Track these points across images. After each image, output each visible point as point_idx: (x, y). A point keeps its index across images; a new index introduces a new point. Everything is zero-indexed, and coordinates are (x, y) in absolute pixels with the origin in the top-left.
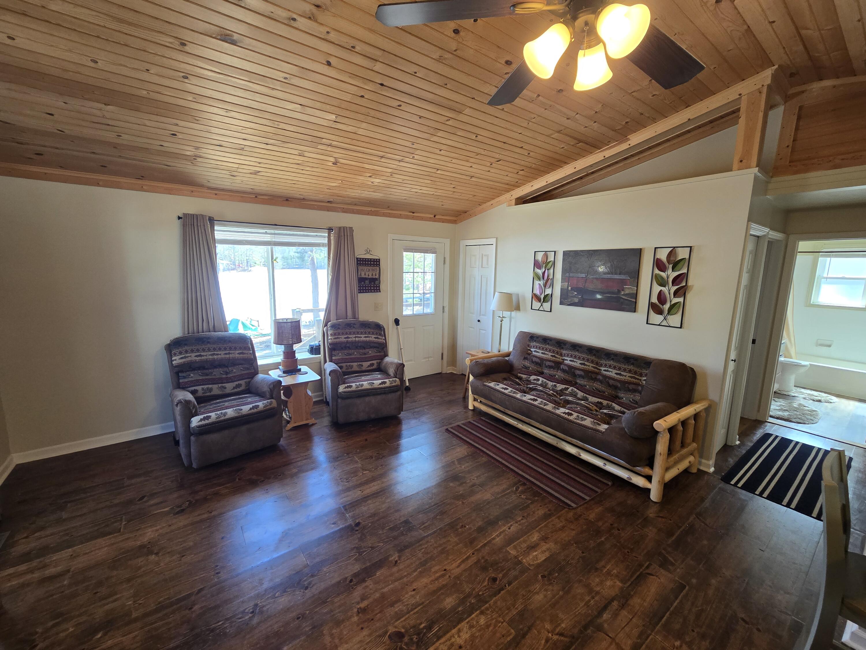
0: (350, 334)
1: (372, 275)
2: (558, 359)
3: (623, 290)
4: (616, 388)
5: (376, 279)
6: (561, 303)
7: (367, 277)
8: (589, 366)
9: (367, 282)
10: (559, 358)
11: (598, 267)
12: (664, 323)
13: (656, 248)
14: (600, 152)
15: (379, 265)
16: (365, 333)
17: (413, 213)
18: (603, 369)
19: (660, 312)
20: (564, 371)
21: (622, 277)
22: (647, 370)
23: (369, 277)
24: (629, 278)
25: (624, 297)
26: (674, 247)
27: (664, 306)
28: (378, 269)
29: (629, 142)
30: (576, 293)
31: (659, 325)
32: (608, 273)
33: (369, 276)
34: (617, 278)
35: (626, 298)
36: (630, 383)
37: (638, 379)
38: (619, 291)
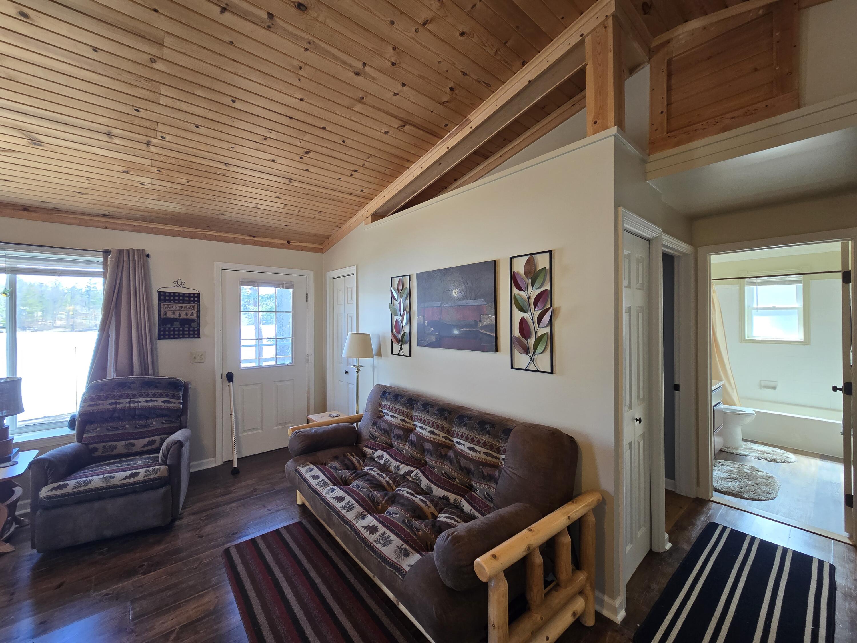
0: (121, 397)
1: (186, 314)
2: (409, 425)
3: (480, 321)
4: (468, 472)
5: (193, 320)
6: (419, 345)
7: (176, 316)
8: (439, 435)
9: (177, 324)
10: (410, 423)
11: (452, 290)
12: (532, 367)
13: (511, 258)
14: (444, 141)
15: (199, 301)
16: (147, 395)
17: (254, 237)
18: (455, 440)
19: (526, 350)
20: (412, 443)
21: (478, 302)
22: (505, 443)
23: (181, 318)
24: (486, 304)
25: (482, 331)
26: (532, 254)
27: (529, 340)
28: (196, 306)
29: (470, 125)
30: (432, 329)
31: (526, 370)
32: (464, 299)
33: (180, 315)
34: (473, 304)
35: (484, 332)
36: (485, 464)
37: (496, 458)
38: (476, 323)
